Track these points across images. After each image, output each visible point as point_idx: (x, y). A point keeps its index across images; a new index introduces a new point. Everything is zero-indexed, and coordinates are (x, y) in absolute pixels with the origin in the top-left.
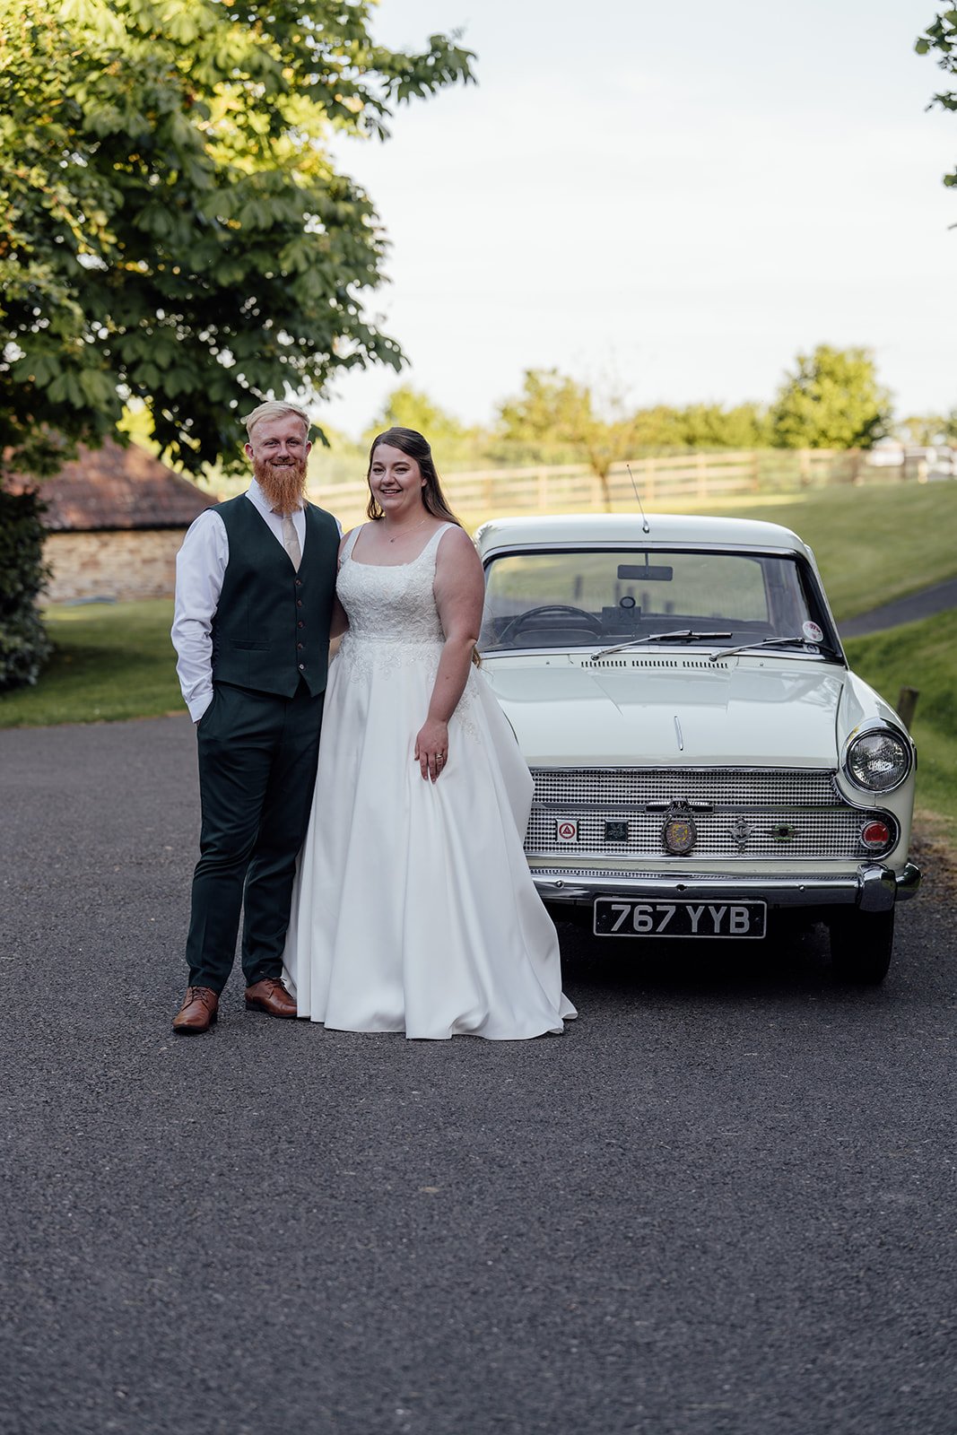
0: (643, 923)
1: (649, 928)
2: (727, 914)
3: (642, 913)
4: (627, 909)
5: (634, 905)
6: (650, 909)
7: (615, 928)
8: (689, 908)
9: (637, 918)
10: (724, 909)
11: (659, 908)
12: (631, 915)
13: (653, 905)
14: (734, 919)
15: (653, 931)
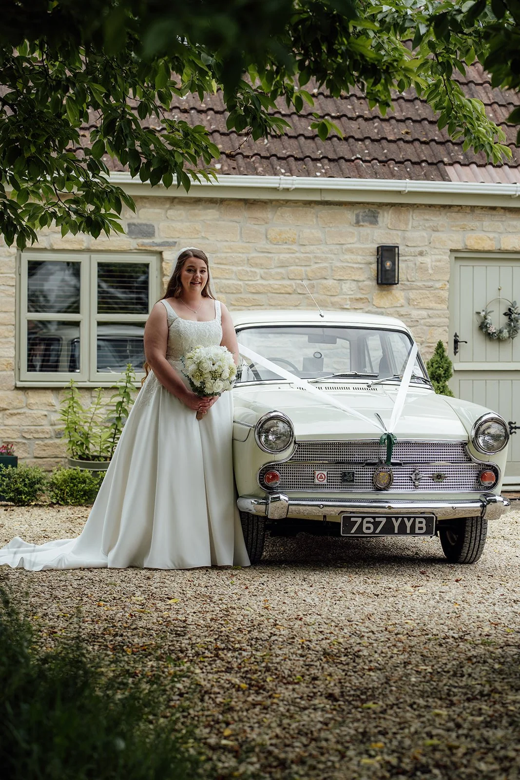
0: (368, 528)
1: (371, 531)
2: (414, 522)
3: (367, 522)
4: (360, 520)
5: (363, 518)
6: (372, 520)
7: (353, 531)
8: (393, 519)
9: (365, 525)
10: (412, 520)
11: (377, 519)
12: (362, 523)
13: (374, 518)
14: (417, 525)
15: (374, 533)
